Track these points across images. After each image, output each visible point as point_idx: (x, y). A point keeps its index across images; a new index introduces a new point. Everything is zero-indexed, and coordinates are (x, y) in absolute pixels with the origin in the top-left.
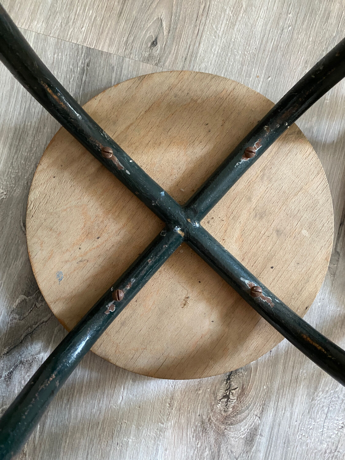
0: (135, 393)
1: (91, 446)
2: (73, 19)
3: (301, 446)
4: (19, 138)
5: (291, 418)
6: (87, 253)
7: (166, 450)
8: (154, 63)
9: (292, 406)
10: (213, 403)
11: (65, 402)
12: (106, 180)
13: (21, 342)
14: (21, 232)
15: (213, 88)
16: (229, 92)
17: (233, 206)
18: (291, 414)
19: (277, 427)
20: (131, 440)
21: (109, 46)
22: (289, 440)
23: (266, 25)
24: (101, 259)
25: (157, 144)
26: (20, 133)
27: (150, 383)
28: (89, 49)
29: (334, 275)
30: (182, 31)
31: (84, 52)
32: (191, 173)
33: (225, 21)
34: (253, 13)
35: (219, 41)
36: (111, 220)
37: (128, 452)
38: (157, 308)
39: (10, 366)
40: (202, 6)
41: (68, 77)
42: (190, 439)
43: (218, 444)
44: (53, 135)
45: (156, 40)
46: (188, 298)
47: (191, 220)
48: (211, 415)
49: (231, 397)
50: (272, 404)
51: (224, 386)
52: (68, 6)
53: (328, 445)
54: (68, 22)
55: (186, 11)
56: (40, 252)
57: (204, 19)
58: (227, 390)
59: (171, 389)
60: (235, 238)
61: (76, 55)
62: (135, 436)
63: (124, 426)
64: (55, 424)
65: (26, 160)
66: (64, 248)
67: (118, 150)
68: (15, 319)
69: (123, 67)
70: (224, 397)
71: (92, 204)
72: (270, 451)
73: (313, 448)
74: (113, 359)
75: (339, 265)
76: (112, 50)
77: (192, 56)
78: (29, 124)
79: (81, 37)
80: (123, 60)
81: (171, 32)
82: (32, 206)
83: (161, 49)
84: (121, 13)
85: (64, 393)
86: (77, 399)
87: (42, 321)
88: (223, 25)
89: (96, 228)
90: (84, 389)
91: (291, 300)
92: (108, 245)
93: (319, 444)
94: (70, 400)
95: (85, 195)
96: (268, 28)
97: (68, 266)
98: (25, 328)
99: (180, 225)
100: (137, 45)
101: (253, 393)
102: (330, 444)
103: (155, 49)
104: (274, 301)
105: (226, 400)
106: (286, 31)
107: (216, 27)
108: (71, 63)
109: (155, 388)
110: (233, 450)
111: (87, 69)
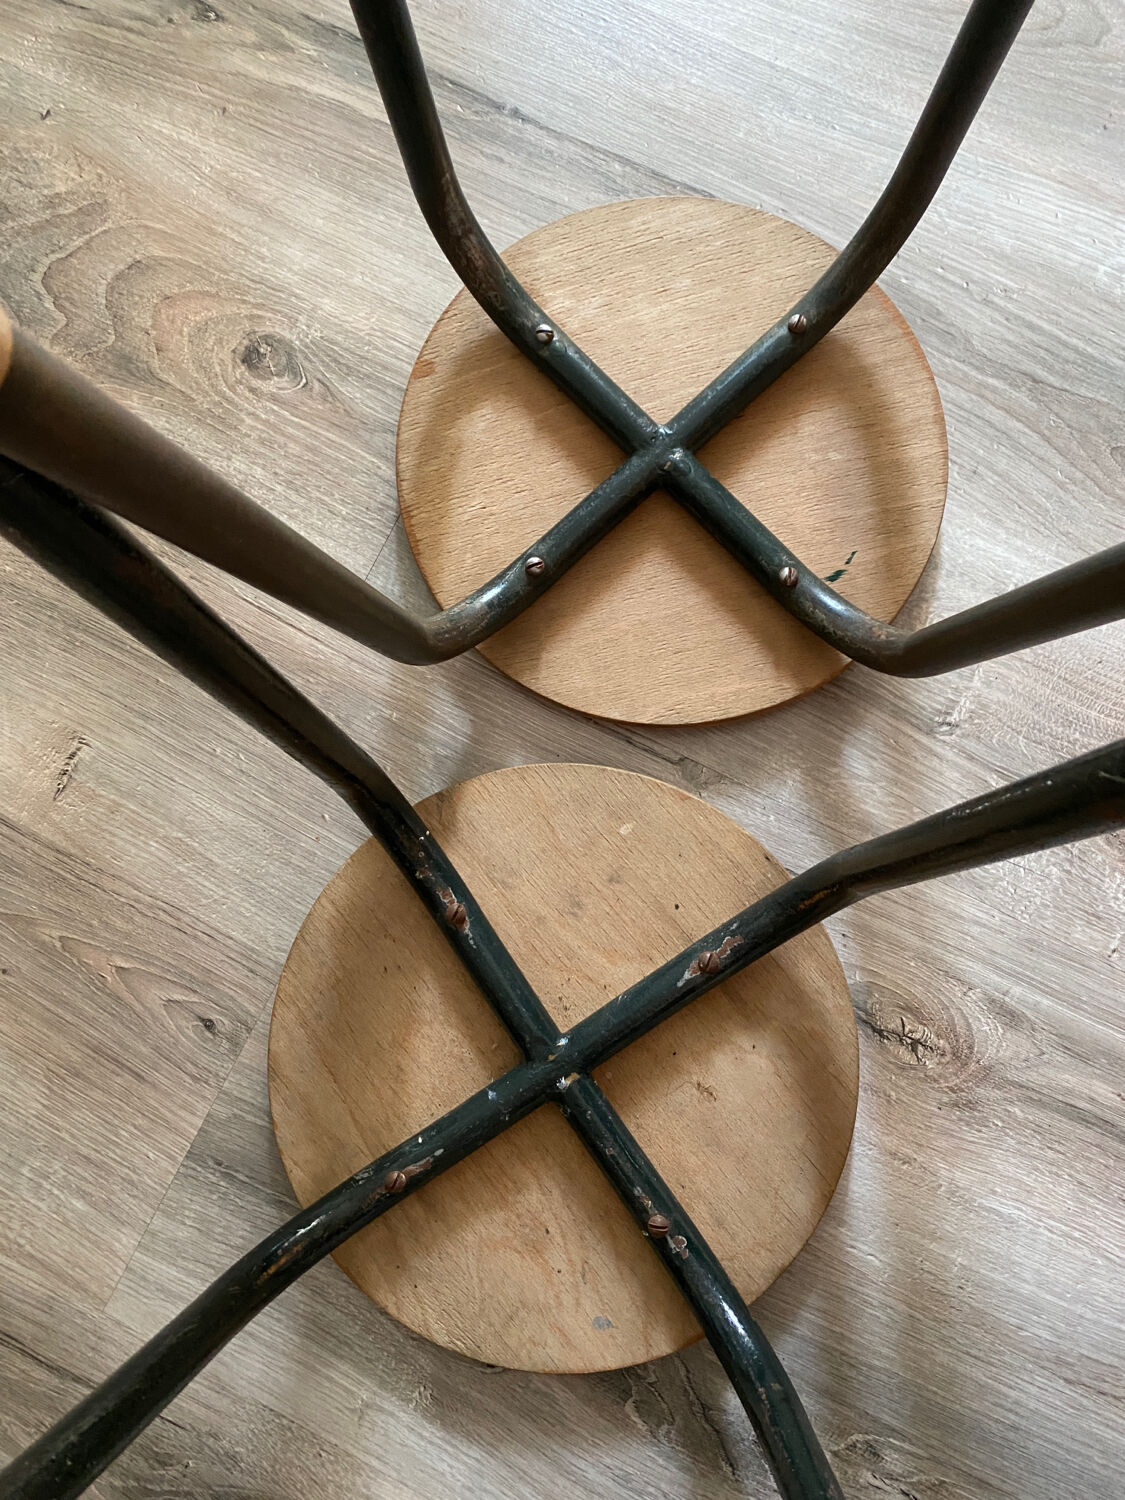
0: (867, 1227)
1: (953, 1343)
2: (127, 1171)
3: (1042, 918)
4: (324, 1334)
5: (985, 926)
6: (570, 1261)
7: (994, 1193)
8: (245, 1035)
9: (962, 918)
10: (922, 1075)
11: (853, 1373)
12: (443, 1189)
13: (718, 1432)
14: (505, 1377)
15: (323, 942)
16: (335, 914)
17: (547, 954)
18: (977, 923)
19: (998, 959)
20: (959, 1259)
21: (193, 1114)
22: (1028, 940)
23: (226, 800)
24: (587, 1235)
25: (398, 1074)
26: (316, 1329)
27: (854, 1192)
28: (190, 1155)
29: (721, 777)
30: (197, 966)
31: (194, 1165)
32: (467, 1022)
33: (199, 879)
34: (197, 821)
35: (232, 897)
36: (519, 1198)
37: (982, 1271)
38: (705, 1149)
39: (758, 1467)
40: (163, 916)
41: (232, 1207)
42: (982, 1138)
43: (1004, 1084)
44: (334, 1266)
45: (203, 1020)
46: (699, 1084)
47: (553, 1054)
48: (944, 1085)
49: (917, 1036)
50: (950, 958)
51: (891, 1045)
52: (103, 1174)
53: (1054, 865)
54: (131, 1182)
55: (164, 949)
56: (547, 1349)
57: (186, 919)
58: (901, 1040)
59: (874, 1153)
60: (607, 965)
61: (195, 1182)
62: (952, 1249)
63: (927, 1265)
64: (894, 1406)
65: (368, 1331)
66: (551, 1302)
67: (395, 1158)
68: (669, 1432)
69: (240, 1096)
70: (914, 1050)
71: (482, 1228)
72: (1041, 983)
73: (1052, 894)
74: (783, 1260)
75: (706, 763)
76: (203, 1109)
77: (249, 959)
78: (302, 1306)
79: (165, 1164)
80: (226, 1094)
81: (196, 987)
82: (459, 1343)
83: (221, 1014)
84: (139, 1076)
85: (835, 1372)
86: (853, 1347)
87: (685, 1379)
88: (207, 884)
89: (527, 1231)
90: (838, 1329)
91: (745, 886)
92: (565, 1215)
93: (1048, 882)
94: (852, 1361)
95: (463, 1238)
96: (231, 798)
97: (586, 1304)
98: (691, 1416)
99: (557, 1079)
100: (204, 1059)
101: (918, 990)
102: (1053, 859)
103: (219, 1027)
104: (733, 934)
105: (920, 1048)
106: (244, 765)
107: (206, 898)
108: (207, 1194)
109: (865, 1184)
110: (1023, 1057)
111: (227, 1167)
